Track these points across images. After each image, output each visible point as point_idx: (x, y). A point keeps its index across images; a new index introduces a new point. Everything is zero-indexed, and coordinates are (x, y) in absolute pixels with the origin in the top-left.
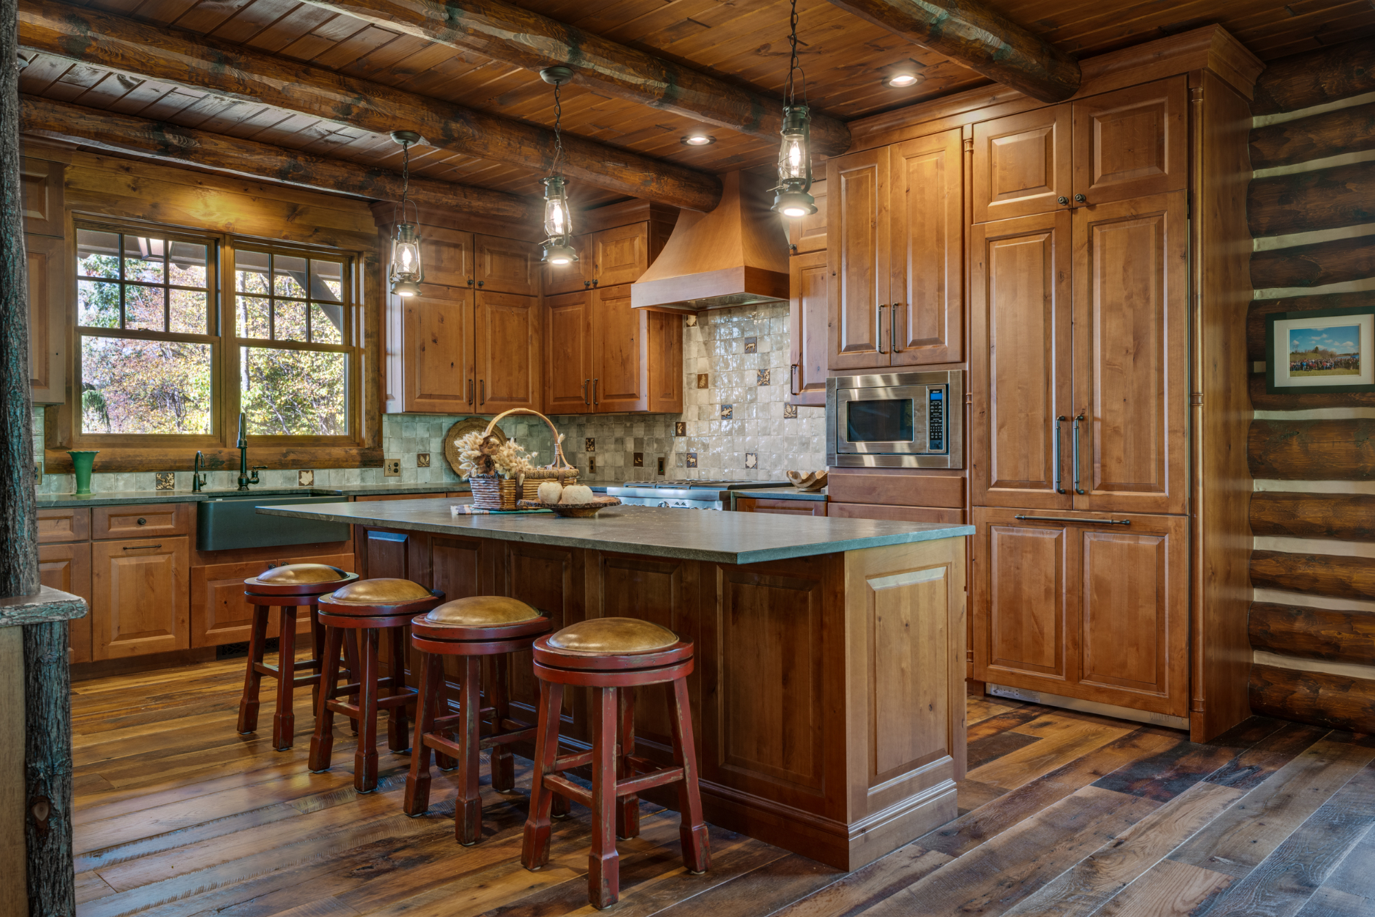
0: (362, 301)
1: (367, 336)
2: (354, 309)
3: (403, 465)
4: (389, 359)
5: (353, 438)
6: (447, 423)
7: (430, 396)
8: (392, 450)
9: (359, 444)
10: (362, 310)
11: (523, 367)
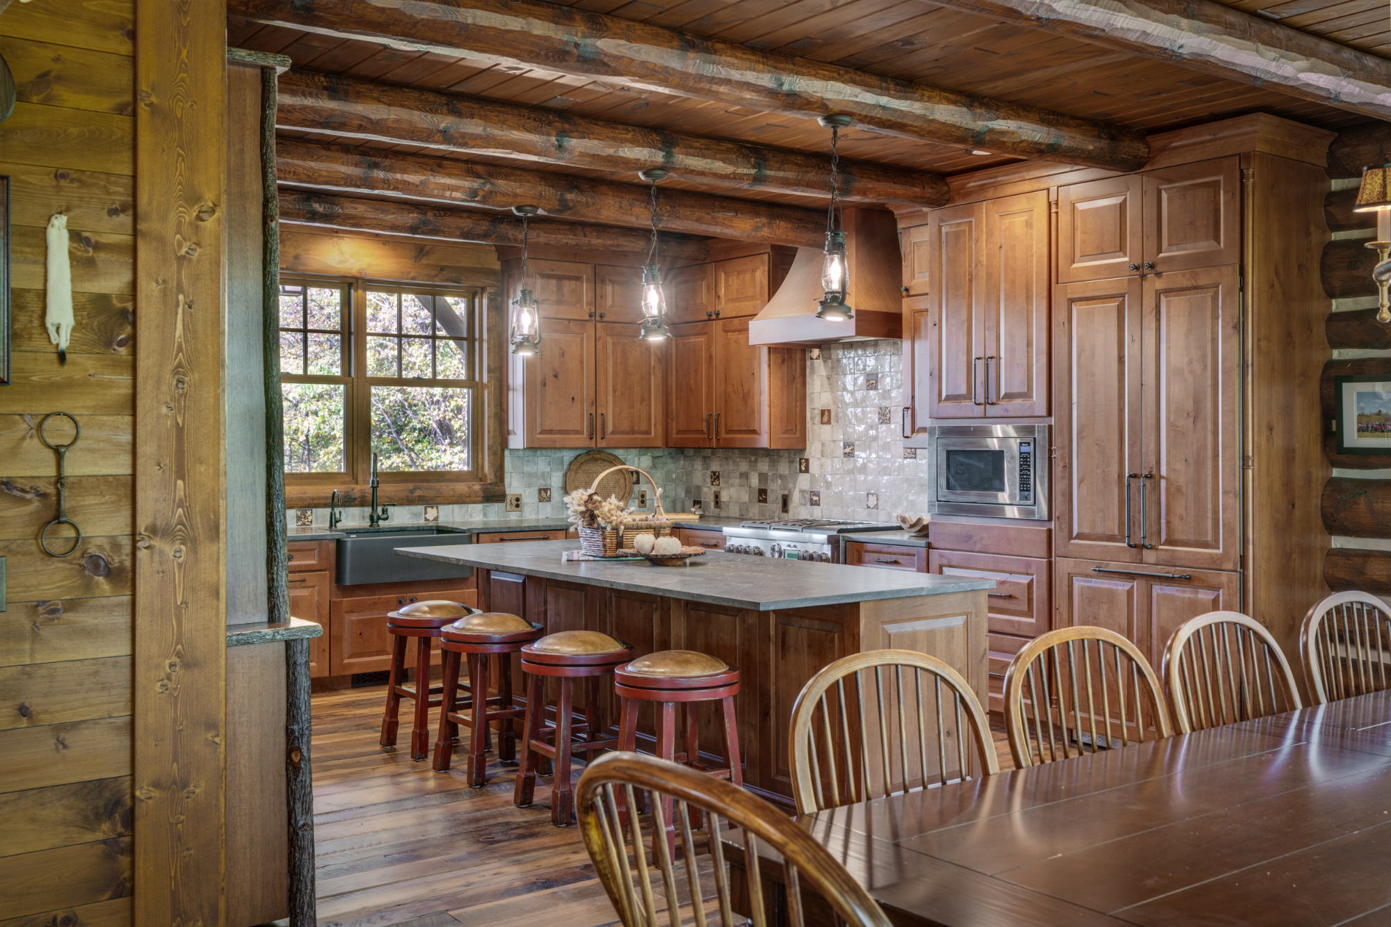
0: (485, 336)
1: (489, 371)
2: (477, 344)
3: (524, 500)
4: (511, 394)
5: (476, 473)
6: (568, 456)
7: (551, 432)
8: (513, 485)
9: (482, 479)
10: (485, 345)
11: (646, 399)
